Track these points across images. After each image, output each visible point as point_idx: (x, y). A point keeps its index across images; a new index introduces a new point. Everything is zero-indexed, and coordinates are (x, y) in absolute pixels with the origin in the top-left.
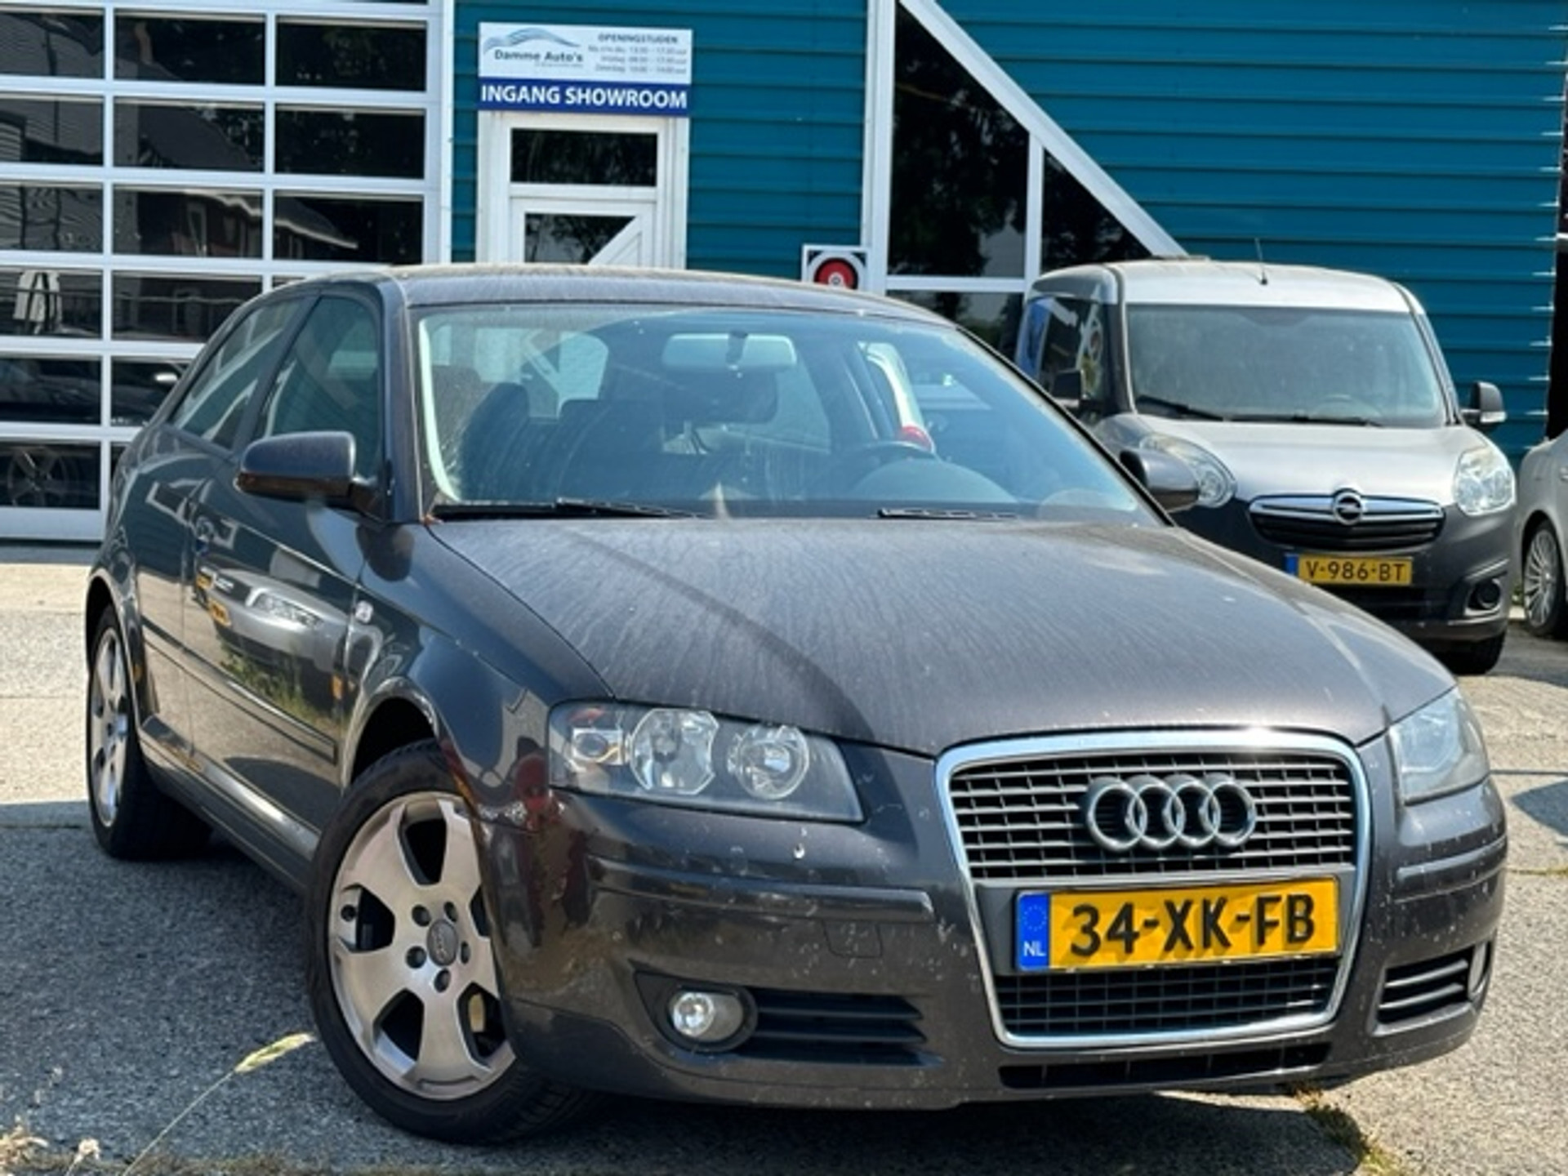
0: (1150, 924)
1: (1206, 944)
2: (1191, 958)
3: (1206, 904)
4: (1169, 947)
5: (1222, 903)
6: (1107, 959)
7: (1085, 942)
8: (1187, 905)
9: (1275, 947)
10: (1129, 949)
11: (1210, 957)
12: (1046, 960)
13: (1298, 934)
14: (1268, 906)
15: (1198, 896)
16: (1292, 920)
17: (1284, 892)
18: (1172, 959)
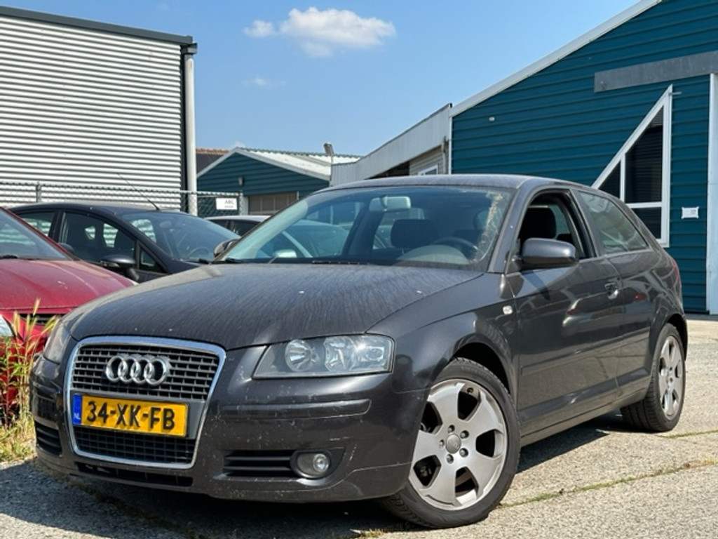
0: (113, 413)
1: (131, 424)
2: (126, 429)
3: (132, 407)
4: (118, 423)
5: (139, 408)
6: (97, 424)
7: (92, 417)
8: (126, 407)
9: (158, 429)
10: (105, 422)
11: (132, 429)
12: (80, 421)
13: (167, 425)
14: (156, 412)
15: (130, 403)
16: (165, 420)
17: (163, 407)
18: (119, 428)
